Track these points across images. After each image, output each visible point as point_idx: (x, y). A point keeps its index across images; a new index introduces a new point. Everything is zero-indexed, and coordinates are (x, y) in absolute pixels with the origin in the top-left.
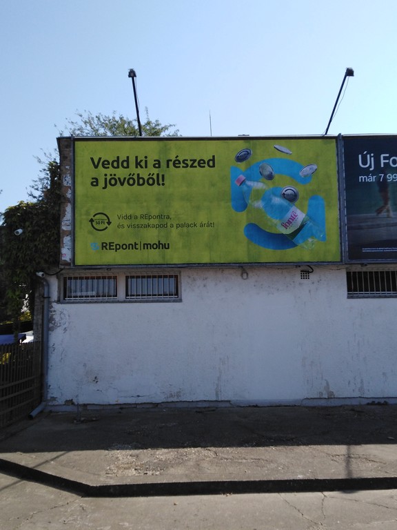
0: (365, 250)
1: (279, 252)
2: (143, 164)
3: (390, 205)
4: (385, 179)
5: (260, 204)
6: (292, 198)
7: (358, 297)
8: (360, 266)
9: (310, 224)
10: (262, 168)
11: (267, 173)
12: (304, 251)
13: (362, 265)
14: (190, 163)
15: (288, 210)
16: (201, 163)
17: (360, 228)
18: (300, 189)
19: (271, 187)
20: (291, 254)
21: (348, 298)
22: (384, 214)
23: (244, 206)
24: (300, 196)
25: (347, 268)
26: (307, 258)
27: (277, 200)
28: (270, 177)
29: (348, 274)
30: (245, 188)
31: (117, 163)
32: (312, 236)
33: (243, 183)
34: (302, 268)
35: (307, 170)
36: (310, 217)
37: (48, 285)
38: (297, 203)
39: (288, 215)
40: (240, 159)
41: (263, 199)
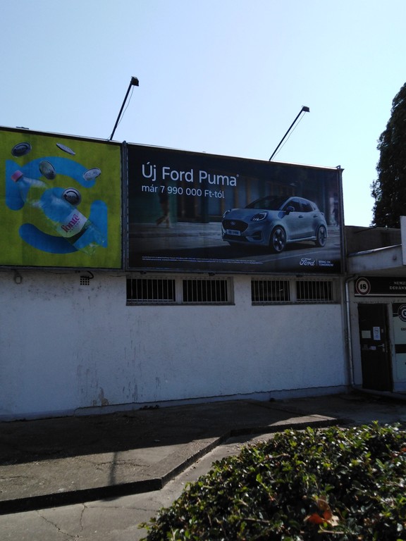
0: (145, 258)
1: (57, 255)
3: (169, 216)
4: (166, 191)
5: (39, 204)
6: (74, 201)
7: (137, 305)
8: (139, 274)
9: (92, 229)
10: (43, 165)
11: (47, 172)
12: (86, 255)
13: (142, 272)
15: (69, 213)
17: (140, 236)
18: (83, 193)
19: (52, 187)
20: (71, 259)
21: (127, 305)
22: (163, 224)
23: (20, 205)
24: (83, 198)
25: (127, 276)
26: (87, 263)
27: (58, 202)
28: (51, 176)
29: (128, 281)
30: (22, 185)
32: (94, 241)
33: (19, 179)
34: (82, 274)
35: (90, 173)
36: (92, 222)
38: (78, 206)
39: (70, 218)
40: (17, 152)
41: (43, 199)
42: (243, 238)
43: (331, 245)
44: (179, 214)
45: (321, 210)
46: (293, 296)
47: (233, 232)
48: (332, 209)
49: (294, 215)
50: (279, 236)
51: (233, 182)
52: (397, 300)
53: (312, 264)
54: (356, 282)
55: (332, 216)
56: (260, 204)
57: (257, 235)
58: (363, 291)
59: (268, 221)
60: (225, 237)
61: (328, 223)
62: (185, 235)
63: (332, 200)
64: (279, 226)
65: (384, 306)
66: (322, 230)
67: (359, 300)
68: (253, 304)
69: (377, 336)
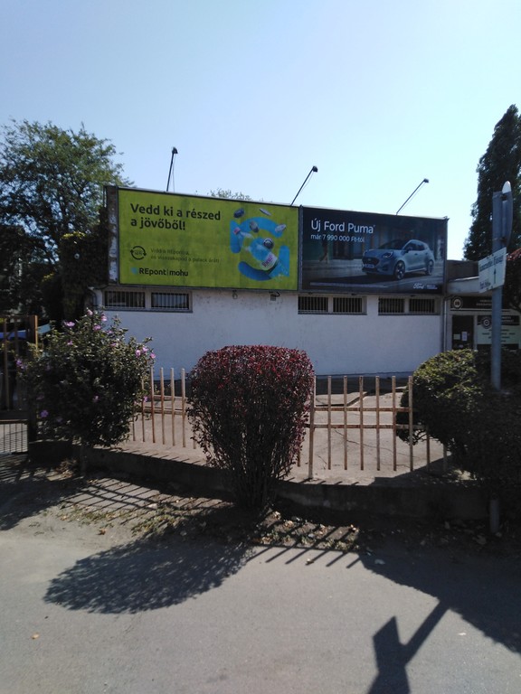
0: (312, 284)
1: (260, 282)
2: (170, 212)
3: (328, 256)
4: (326, 238)
5: (249, 249)
6: (270, 246)
7: (304, 314)
8: (307, 293)
9: (280, 265)
10: (252, 224)
11: (254, 227)
12: (276, 282)
13: (310, 293)
14: (203, 215)
15: (266, 254)
16: (211, 216)
17: (309, 269)
18: (275, 241)
19: (257, 237)
20: (268, 284)
21: (299, 313)
22: (324, 261)
23: (237, 248)
24: (275, 244)
25: (298, 295)
26: (277, 287)
27: (260, 247)
28: (256, 230)
29: (299, 298)
30: (240, 237)
31: (151, 210)
32: (281, 272)
33: (238, 233)
34: (272, 293)
35: (279, 228)
36: (280, 260)
37: (96, 297)
38: (273, 249)
39: (267, 258)
40: (237, 215)
41: (251, 246)
42: (376, 270)
43: (436, 274)
44: (334, 254)
45: (431, 249)
46: (407, 309)
47: (369, 266)
48: (439, 248)
49: (412, 253)
50: (400, 268)
51: (371, 230)
52: (481, 313)
53: (422, 288)
54: (452, 300)
55: (439, 253)
56: (388, 246)
57: (385, 267)
58: (457, 306)
59: (393, 258)
60: (364, 269)
61: (436, 259)
62: (338, 268)
63: (439, 242)
64: (401, 261)
65: (472, 317)
66: (431, 263)
67: (454, 313)
68: (379, 315)
69: (465, 338)
